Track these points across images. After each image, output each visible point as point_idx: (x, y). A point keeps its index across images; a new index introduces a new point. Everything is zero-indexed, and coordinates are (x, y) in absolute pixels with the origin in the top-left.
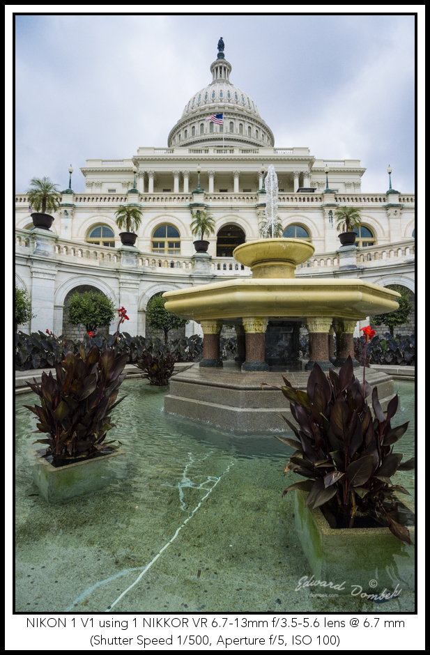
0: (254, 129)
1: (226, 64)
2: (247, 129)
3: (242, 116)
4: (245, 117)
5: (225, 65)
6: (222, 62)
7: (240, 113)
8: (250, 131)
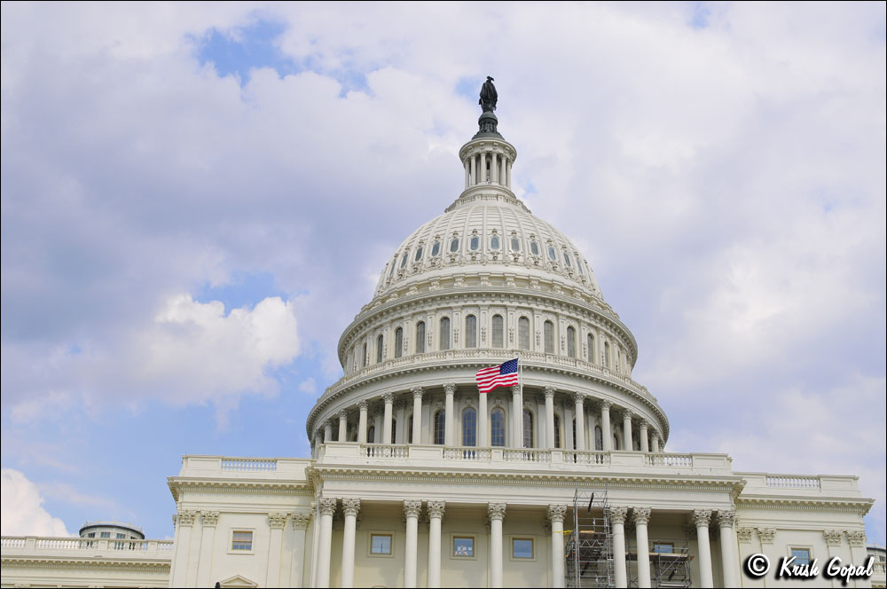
0: (582, 334)
1: (504, 147)
2: (564, 333)
3: (552, 302)
4: (560, 304)
5: (500, 151)
6: (492, 144)
7: (548, 294)
8: (571, 338)
